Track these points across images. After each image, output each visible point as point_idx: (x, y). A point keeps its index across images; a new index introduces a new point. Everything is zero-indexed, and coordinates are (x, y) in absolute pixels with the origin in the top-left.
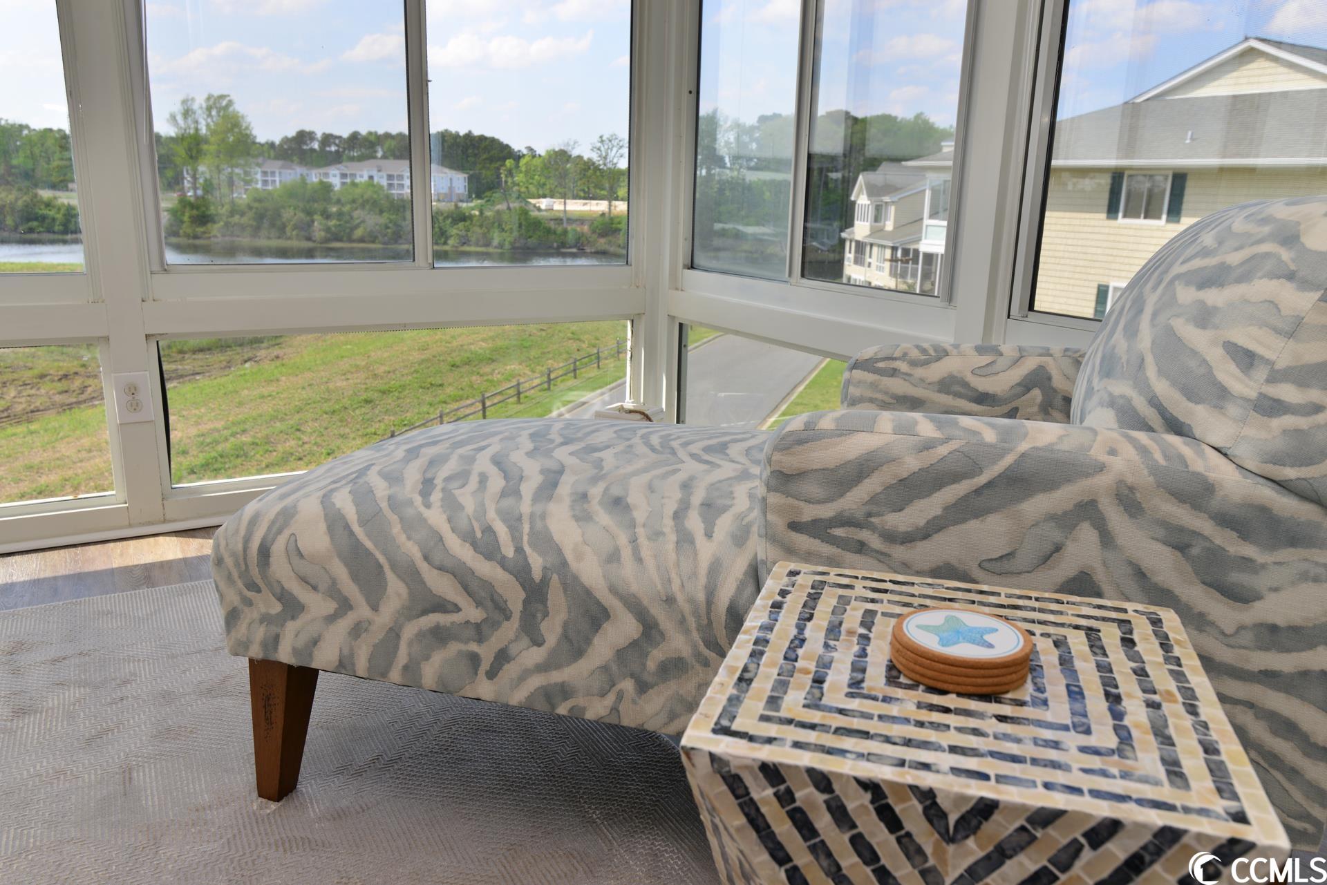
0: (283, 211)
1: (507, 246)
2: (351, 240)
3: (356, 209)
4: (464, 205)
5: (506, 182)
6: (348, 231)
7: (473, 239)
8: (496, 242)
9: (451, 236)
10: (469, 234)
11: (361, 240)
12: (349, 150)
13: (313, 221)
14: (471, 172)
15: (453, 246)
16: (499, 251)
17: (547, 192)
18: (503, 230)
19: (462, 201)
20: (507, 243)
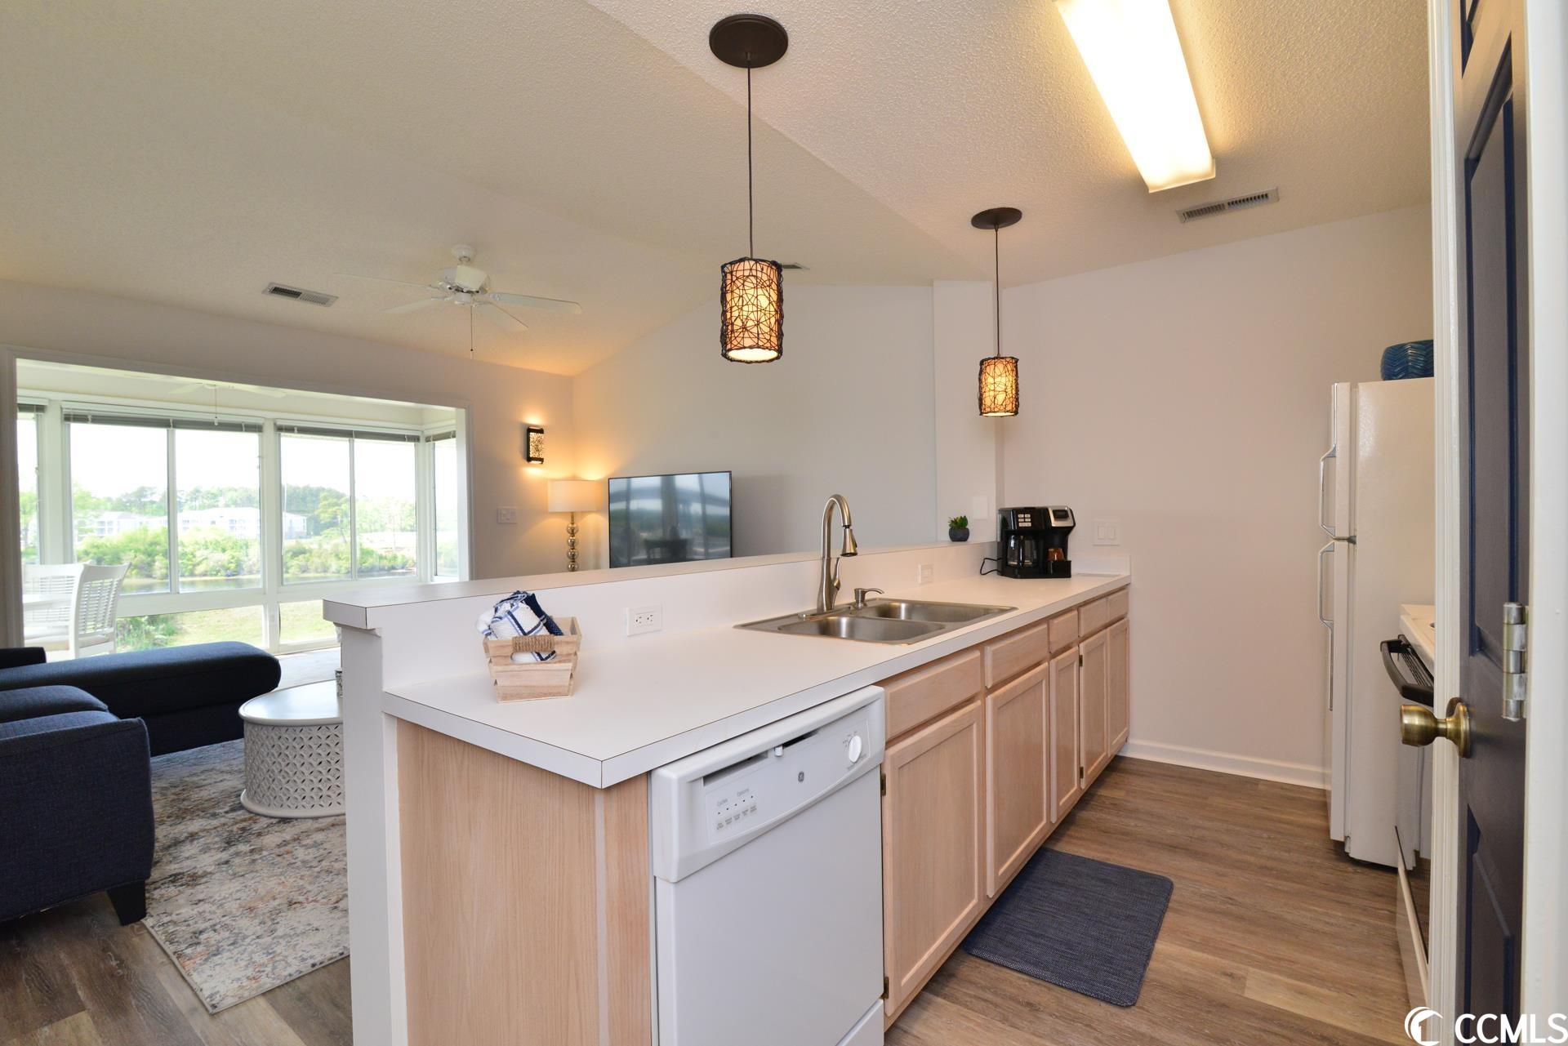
0: (122, 554)
1: (343, 571)
2: (192, 574)
3: (199, 549)
4: (303, 541)
5: (342, 521)
6: (190, 567)
7: (312, 568)
8: (334, 568)
9: (292, 566)
10: (309, 563)
11: (201, 575)
12: (192, 501)
13: (154, 561)
14: (310, 515)
15: (294, 574)
16: (337, 575)
17: (378, 527)
18: (340, 559)
19: (301, 538)
20: (343, 568)
